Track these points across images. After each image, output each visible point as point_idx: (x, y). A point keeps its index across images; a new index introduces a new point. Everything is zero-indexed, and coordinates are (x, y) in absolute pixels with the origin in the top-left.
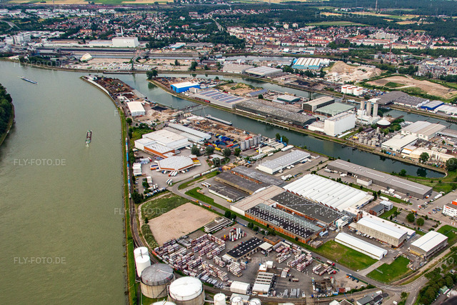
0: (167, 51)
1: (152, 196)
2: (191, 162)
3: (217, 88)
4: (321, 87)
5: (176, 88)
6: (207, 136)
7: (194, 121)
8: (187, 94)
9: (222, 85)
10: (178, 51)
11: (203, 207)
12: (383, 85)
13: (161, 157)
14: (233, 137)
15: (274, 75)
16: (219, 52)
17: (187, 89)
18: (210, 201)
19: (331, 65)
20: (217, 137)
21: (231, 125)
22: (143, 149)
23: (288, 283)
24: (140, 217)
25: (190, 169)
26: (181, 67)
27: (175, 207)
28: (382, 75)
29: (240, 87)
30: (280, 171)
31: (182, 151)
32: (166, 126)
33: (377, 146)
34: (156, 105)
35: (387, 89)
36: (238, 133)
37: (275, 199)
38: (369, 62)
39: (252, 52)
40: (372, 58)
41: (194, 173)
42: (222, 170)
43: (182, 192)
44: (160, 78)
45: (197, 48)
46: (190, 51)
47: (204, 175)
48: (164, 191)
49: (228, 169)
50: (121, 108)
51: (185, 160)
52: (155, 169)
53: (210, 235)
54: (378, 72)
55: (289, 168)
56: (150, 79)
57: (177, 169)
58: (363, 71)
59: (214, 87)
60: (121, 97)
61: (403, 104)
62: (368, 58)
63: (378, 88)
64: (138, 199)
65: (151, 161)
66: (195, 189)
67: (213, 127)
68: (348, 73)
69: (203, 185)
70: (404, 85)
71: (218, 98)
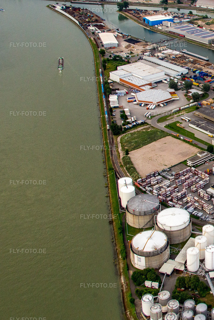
1: (130, 128)
2: (169, 96)
3: (191, 22)
5: (148, 21)
6: (184, 71)
7: (170, 55)
8: (160, 28)
9: (196, 19)
11: (184, 141)
13: (138, 89)
14: (211, 73)
17: (160, 22)
18: (191, 135)
20: (194, 72)
21: (207, 61)
22: (118, 81)
24: (120, 148)
25: (168, 102)
27: (155, 140)
31: (159, 85)
32: (141, 59)
34: (129, 37)
41: (173, 107)
42: (201, 105)
43: (162, 126)
44: (131, 10)
47: (183, 109)
48: (143, 124)
49: (207, 104)
50: (92, 39)
51: (163, 94)
53: (193, 169)
56: (120, 10)
57: (155, 102)
59: (188, 22)
60: (91, 28)
64: (117, 130)
65: (127, 93)
66: (175, 123)
67: (190, 62)
69: (183, 120)
71: (193, 33)
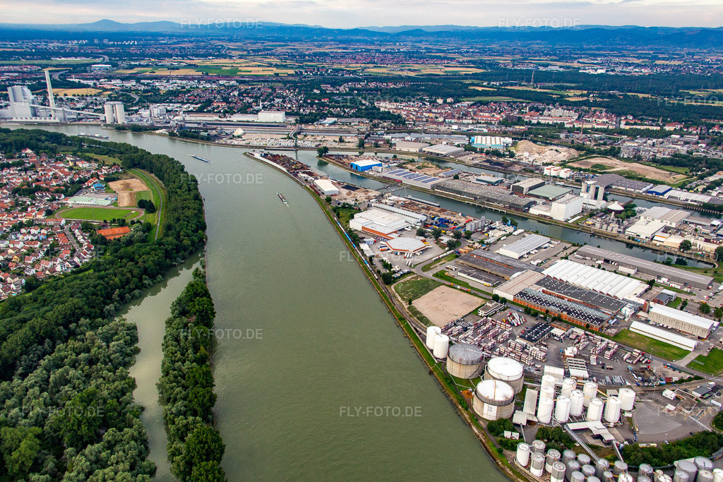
0: (321, 127)
1: (399, 278)
2: (423, 245)
3: (400, 166)
4: (517, 168)
5: (357, 167)
6: (424, 218)
7: (397, 202)
8: (371, 173)
9: (404, 163)
10: (332, 127)
11: (461, 290)
12: (589, 167)
13: (386, 238)
14: (450, 219)
15: (456, 154)
16: (380, 129)
17: (370, 167)
18: (466, 285)
19: (514, 144)
20: (433, 219)
21: (439, 207)
22: (360, 229)
23: (602, 370)
24: (399, 298)
25: (424, 251)
26: (347, 144)
27: (431, 290)
28: (580, 156)
29: (425, 167)
30: (526, 256)
31: (404, 233)
32: (369, 206)
33: (619, 232)
34: (345, 184)
35: (596, 172)
36: (453, 215)
37: (538, 283)
38: (556, 142)
39: (416, 129)
40: (558, 138)
41: (428, 256)
42: (459, 253)
43: (429, 275)
44: (332, 155)
45: (353, 124)
46: (346, 127)
47: (442, 258)
48: (409, 273)
49: (465, 252)
50: (308, 186)
51: (415, 243)
52: (385, 250)
53: (489, 319)
54: (574, 152)
55: (533, 252)
56: (320, 156)
57: (411, 251)
58: (556, 151)
59: (397, 166)
60: (301, 175)
61: (624, 189)
62: (553, 137)
63: (585, 170)
64: (388, 280)
65: (375, 242)
66: (443, 272)
67: (423, 208)
68: (539, 154)
69: (448, 268)
70: (613, 168)
71: (410, 178)
